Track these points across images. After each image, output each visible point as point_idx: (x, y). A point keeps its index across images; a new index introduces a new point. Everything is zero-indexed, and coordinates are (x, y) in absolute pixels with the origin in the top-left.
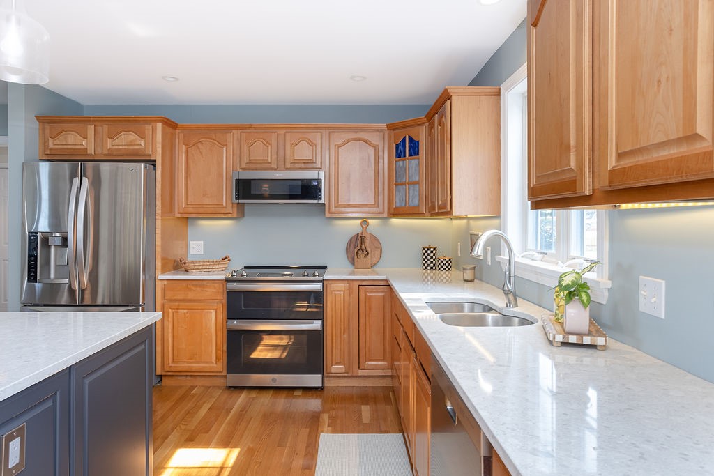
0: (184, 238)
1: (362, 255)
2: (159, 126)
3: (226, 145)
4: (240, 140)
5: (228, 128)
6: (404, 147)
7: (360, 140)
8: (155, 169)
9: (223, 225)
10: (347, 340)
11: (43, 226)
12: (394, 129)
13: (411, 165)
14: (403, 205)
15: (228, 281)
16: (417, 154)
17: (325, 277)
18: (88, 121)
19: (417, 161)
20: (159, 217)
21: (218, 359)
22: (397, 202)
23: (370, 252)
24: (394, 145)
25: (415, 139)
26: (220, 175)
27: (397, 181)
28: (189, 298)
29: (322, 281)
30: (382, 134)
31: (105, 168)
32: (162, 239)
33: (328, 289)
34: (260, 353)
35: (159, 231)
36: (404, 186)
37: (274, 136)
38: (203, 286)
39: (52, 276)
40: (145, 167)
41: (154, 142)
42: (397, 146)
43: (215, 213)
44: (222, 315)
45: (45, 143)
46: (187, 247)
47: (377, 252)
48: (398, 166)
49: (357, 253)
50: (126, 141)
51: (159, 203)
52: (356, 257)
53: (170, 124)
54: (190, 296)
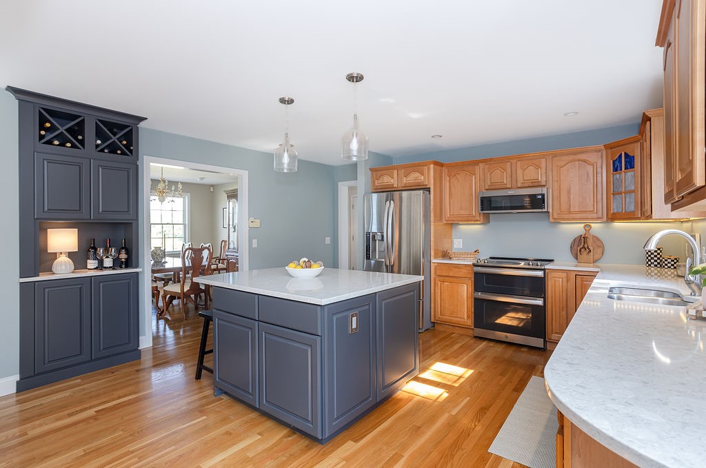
0: (450, 237)
1: (584, 253)
2: (432, 166)
3: (475, 174)
4: (484, 170)
5: (476, 163)
6: (620, 162)
7: (579, 160)
8: (430, 194)
9: (476, 228)
10: (565, 316)
11: (374, 229)
12: (611, 148)
13: (627, 177)
14: (620, 211)
15: (475, 265)
16: (632, 167)
17: (546, 267)
18: (394, 168)
19: (632, 173)
20: (432, 224)
21: (468, 317)
22: (615, 208)
23: (592, 250)
24: (611, 162)
25: (631, 154)
26: (472, 195)
27: (614, 191)
28: (450, 275)
29: (544, 270)
30: (600, 154)
31: (405, 194)
32: (435, 238)
33: (549, 276)
34: (503, 320)
35: (432, 232)
36: (621, 195)
37: (509, 164)
38: (459, 268)
39: (377, 257)
40: (424, 193)
41: (429, 177)
42: (614, 162)
43: (469, 220)
44: (471, 288)
45: (374, 182)
46: (452, 243)
47: (600, 251)
48: (615, 178)
49: (580, 250)
50: (414, 177)
51: (432, 215)
52: (579, 253)
53: (438, 164)
54: (451, 274)
